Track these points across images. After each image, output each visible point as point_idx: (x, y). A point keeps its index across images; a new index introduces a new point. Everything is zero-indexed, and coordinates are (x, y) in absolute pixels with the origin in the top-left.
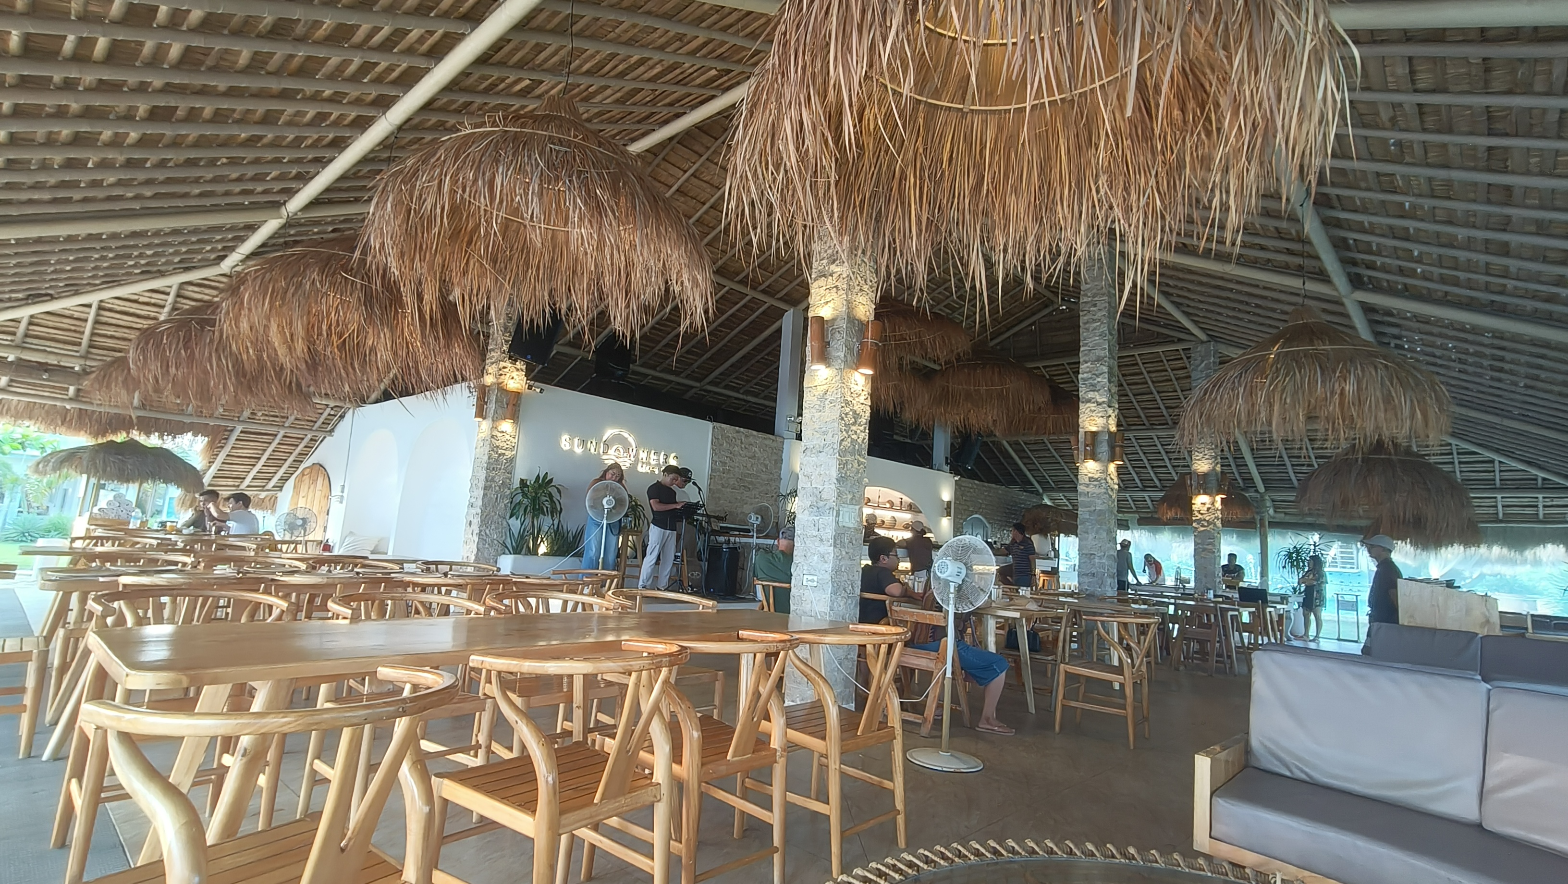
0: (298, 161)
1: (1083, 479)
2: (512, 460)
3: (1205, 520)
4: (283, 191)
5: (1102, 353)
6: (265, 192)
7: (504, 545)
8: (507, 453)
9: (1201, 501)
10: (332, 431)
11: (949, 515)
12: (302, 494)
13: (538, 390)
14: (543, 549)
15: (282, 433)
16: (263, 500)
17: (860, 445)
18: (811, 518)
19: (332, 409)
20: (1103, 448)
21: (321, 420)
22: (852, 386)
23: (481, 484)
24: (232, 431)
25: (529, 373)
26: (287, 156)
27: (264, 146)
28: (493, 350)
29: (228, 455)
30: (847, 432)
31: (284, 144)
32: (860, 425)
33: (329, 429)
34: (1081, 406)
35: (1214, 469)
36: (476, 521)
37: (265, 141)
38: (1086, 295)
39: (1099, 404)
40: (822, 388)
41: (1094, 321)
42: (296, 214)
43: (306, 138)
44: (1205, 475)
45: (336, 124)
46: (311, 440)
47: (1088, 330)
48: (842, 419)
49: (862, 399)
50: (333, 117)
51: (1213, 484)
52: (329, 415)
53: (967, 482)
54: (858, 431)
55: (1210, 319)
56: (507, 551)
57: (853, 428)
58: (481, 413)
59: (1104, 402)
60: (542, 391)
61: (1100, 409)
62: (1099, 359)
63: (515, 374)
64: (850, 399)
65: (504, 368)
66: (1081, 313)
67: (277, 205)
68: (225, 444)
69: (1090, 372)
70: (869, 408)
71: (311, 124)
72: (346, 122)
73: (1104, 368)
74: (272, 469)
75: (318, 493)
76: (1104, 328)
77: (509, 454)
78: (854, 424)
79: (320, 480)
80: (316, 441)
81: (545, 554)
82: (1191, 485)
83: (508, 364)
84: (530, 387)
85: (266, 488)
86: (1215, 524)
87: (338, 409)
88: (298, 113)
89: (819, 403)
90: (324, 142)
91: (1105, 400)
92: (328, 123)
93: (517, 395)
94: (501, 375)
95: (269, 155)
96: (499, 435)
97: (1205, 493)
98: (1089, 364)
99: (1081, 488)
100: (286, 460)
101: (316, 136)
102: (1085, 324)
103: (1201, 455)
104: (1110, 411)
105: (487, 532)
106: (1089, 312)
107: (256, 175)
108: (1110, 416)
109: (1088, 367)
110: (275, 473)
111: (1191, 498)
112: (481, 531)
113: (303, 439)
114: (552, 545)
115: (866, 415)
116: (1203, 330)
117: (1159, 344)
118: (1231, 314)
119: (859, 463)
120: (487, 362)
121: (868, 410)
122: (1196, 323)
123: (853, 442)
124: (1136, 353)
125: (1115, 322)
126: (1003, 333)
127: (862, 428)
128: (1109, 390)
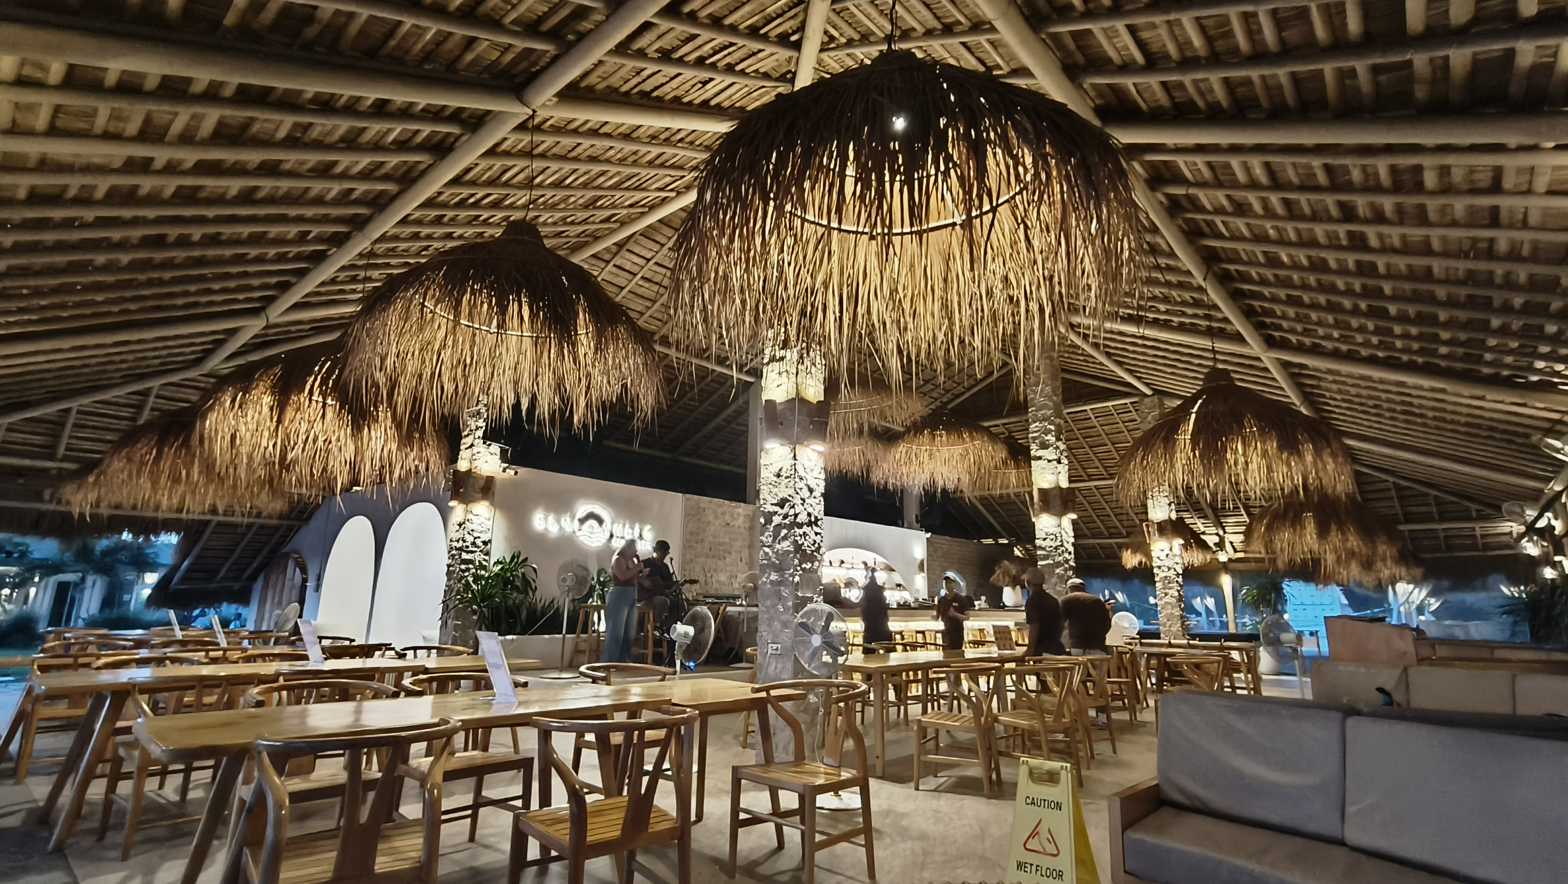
0: (279, 272)
1: (1040, 533)
2: (487, 542)
3: (1164, 566)
4: (264, 299)
5: (1048, 413)
6: (246, 300)
8: (482, 535)
9: (1159, 547)
13: (513, 472)
15: (258, 523)
17: (816, 516)
21: (297, 509)
22: (805, 462)
23: (457, 567)
25: (504, 457)
26: (270, 269)
27: (247, 262)
28: (468, 436)
30: (803, 505)
31: (267, 258)
32: (815, 498)
33: (304, 518)
34: (1033, 462)
35: (1169, 516)
37: (248, 257)
39: (1049, 461)
40: (778, 465)
41: (1039, 383)
42: (277, 316)
43: (288, 252)
44: (1160, 522)
45: (315, 240)
47: (1034, 391)
49: (816, 473)
50: (312, 235)
52: (306, 504)
54: (814, 503)
55: (1151, 375)
57: (810, 501)
58: (455, 495)
59: (1054, 459)
60: (516, 473)
61: (1051, 465)
62: (1045, 419)
63: (490, 457)
64: (803, 473)
65: (479, 452)
67: (260, 311)
69: (1039, 430)
70: (823, 481)
73: (1051, 426)
75: (287, 583)
77: (485, 537)
78: (809, 497)
79: (290, 569)
82: (1148, 532)
83: (482, 448)
84: (504, 470)
85: (241, 579)
86: (1175, 569)
89: (774, 478)
90: (305, 256)
91: (1055, 457)
92: (308, 239)
93: (490, 480)
94: (475, 459)
95: (252, 268)
96: (474, 518)
97: (1163, 539)
98: (1037, 423)
101: (297, 251)
102: (1031, 386)
103: (1158, 502)
104: (1060, 467)
106: (1034, 375)
107: (238, 286)
108: (1060, 472)
109: (1036, 426)
111: (1150, 545)
115: (820, 488)
116: (1147, 385)
117: (1107, 399)
118: (1169, 370)
119: (816, 534)
120: (462, 447)
121: (823, 484)
122: (1139, 379)
123: (809, 515)
124: (1087, 408)
125: (1058, 383)
126: (963, 394)
127: (817, 501)
128: (1057, 448)
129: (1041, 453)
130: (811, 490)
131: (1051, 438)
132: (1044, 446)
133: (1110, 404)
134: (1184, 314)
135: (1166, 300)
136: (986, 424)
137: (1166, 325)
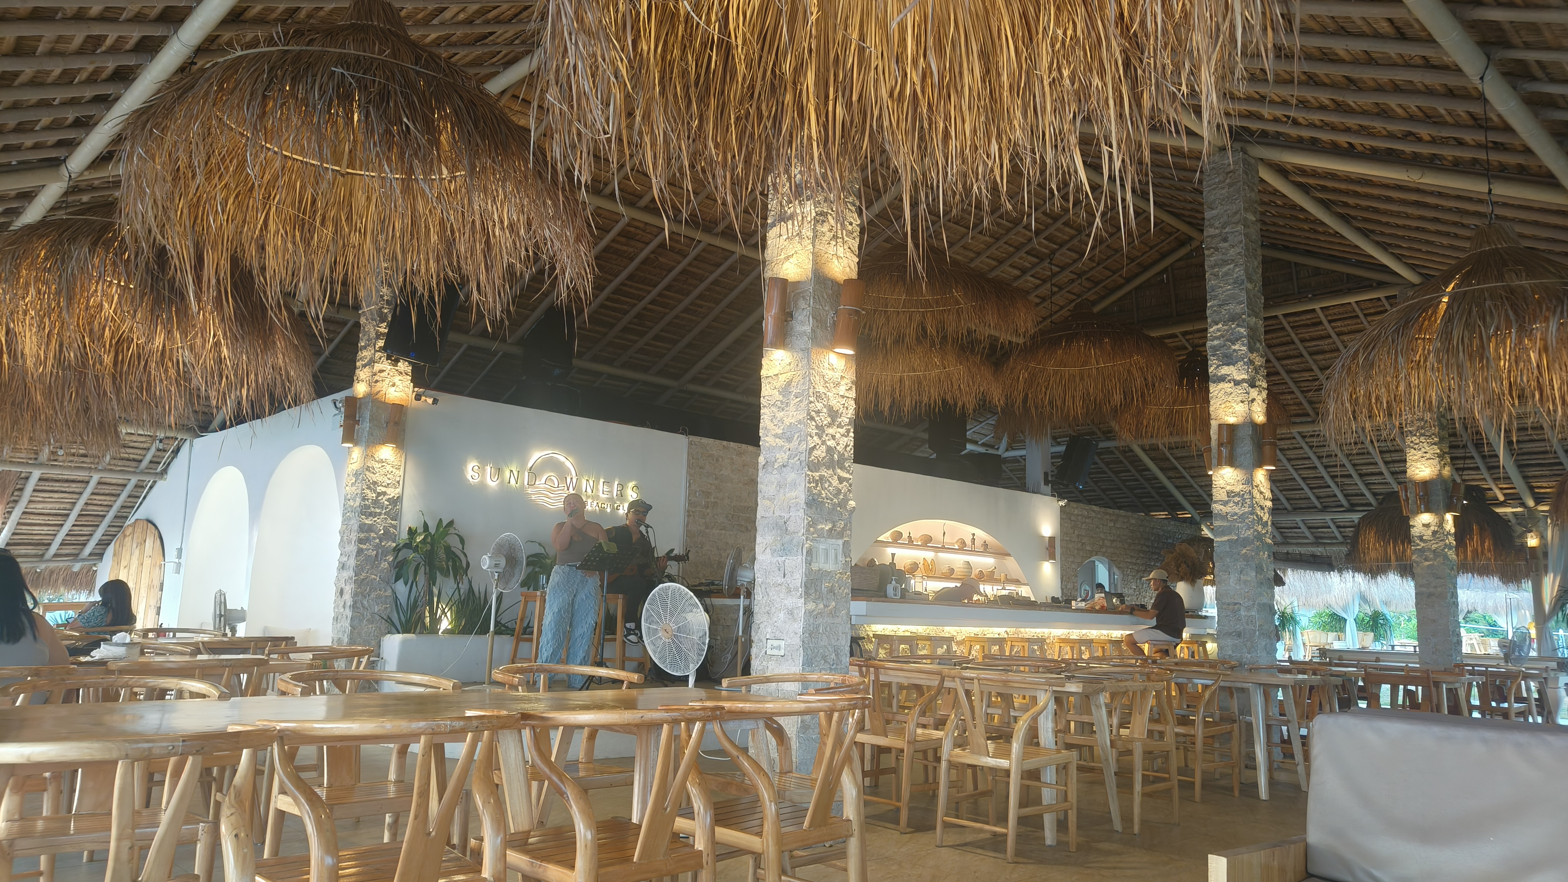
0: (73, 102)
1: (1218, 494)
2: (396, 501)
3: (1429, 549)
4: (60, 144)
5: (1238, 309)
6: (36, 147)
7: (389, 620)
8: (389, 491)
9: (1423, 521)
10: (165, 471)
11: (1052, 556)
12: (124, 563)
13: (430, 401)
14: (445, 624)
15: (96, 478)
16: (77, 574)
17: (841, 455)
18: (775, 560)
19: (161, 441)
20: (1246, 447)
21: (149, 457)
22: (825, 372)
23: (354, 536)
24: (27, 478)
25: (418, 379)
26: (59, 95)
27: (23, 85)
28: (365, 348)
29: (24, 513)
30: (820, 437)
31: (50, 79)
32: (840, 426)
33: (159, 470)
34: (1213, 388)
35: (1440, 475)
36: (348, 589)
37: (22, 78)
38: (1211, 226)
39: (1237, 383)
40: (782, 378)
41: (1225, 262)
42: (81, 174)
43: (79, 70)
44: (1425, 484)
45: (114, 50)
46: (136, 486)
47: (1216, 275)
48: (812, 419)
49: (842, 390)
50: (109, 42)
51: (1439, 497)
52: (159, 450)
53: (1079, 509)
54: (838, 436)
55: (1420, 250)
56: (394, 630)
57: (831, 431)
58: (350, 435)
59: (1244, 380)
60: (435, 401)
61: (1239, 390)
62: (1233, 318)
63: (397, 379)
64: (822, 390)
65: (381, 371)
66: (1206, 252)
67: (56, 163)
68: (20, 496)
69: (1222, 336)
70: (853, 403)
71: (80, 52)
72: (128, 47)
73: (1242, 330)
74: (86, 530)
75: (147, 562)
76: (1239, 272)
77: (393, 493)
78: (830, 425)
79: (149, 543)
80: (143, 487)
81: (446, 631)
82: (1407, 499)
83: (385, 365)
84: (418, 397)
85: (81, 557)
86: (1446, 557)
87: (171, 442)
88: (60, 39)
89: (781, 398)
90: (104, 76)
91: (1246, 377)
92: (103, 48)
93: (399, 409)
94: (377, 381)
95: (33, 96)
96: (377, 465)
97: (1428, 510)
98: (1220, 326)
99: (1216, 508)
100: (104, 516)
101: (91, 68)
102: (1212, 267)
103: (1420, 454)
104: (1254, 393)
105: (365, 603)
106: (1217, 249)
107: (20, 124)
108: (1253, 400)
109: (1219, 330)
110: (91, 535)
111: (1408, 519)
112: (355, 602)
113: (125, 485)
114: (457, 617)
115: (849, 412)
116: (1412, 267)
117: (1350, 291)
118: (1446, 241)
119: (841, 480)
120: (358, 364)
121: (852, 405)
122: (1398, 258)
123: (830, 450)
124: (1317, 306)
125: (1257, 263)
126: (1120, 287)
127: (843, 431)
128: (1251, 362)
129: (1225, 370)
130: (834, 414)
131: (1240, 348)
132: (1229, 360)
133: (1352, 300)
134: (1460, 143)
135: (1430, 118)
136: (1155, 334)
137: (1431, 163)
